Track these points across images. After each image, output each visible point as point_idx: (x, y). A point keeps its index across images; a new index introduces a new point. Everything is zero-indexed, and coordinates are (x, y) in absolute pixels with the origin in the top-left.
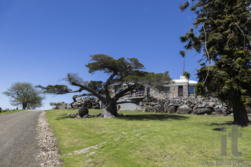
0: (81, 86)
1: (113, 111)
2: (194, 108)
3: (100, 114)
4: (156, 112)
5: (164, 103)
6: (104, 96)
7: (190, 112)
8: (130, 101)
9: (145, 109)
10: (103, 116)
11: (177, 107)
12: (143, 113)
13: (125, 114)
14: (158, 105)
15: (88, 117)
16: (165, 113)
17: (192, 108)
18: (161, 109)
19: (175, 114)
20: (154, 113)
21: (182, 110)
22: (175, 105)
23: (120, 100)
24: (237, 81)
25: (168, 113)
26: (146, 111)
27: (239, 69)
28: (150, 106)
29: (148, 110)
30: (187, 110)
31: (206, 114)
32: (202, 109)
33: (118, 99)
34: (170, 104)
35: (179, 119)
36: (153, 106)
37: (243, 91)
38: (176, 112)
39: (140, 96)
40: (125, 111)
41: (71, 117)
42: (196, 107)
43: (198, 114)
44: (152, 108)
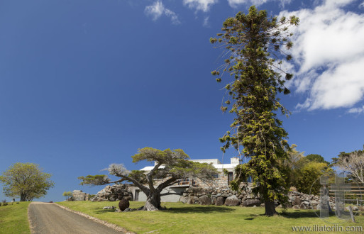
0: (122, 176)
1: (156, 203)
2: (243, 199)
3: (143, 207)
4: (203, 204)
5: (211, 193)
6: (147, 186)
7: (239, 204)
8: (173, 192)
9: (189, 200)
10: (146, 209)
11: (225, 198)
12: (188, 205)
13: (168, 207)
14: (204, 196)
15: (129, 210)
16: (211, 206)
17: (241, 199)
18: (208, 200)
19: (222, 206)
20: (200, 205)
21: (230, 201)
22: (223, 195)
23: (164, 191)
24: (264, 178)
25: (215, 206)
26: (191, 202)
27: (265, 168)
28: (195, 197)
29: (193, 201)
30: (236, 201)
31: (255, 206)
32: (251, 201)
33: (161, 190)
34: (218, 195)
35: (224, 212)
36: (199, 196)
37: (269, 186)
38: (223, 204)
39: (183, 184)
40: (167, 203)
41: (106, 210)
42: (245, 198)
43: (247, 206)
44: (198, 199)
